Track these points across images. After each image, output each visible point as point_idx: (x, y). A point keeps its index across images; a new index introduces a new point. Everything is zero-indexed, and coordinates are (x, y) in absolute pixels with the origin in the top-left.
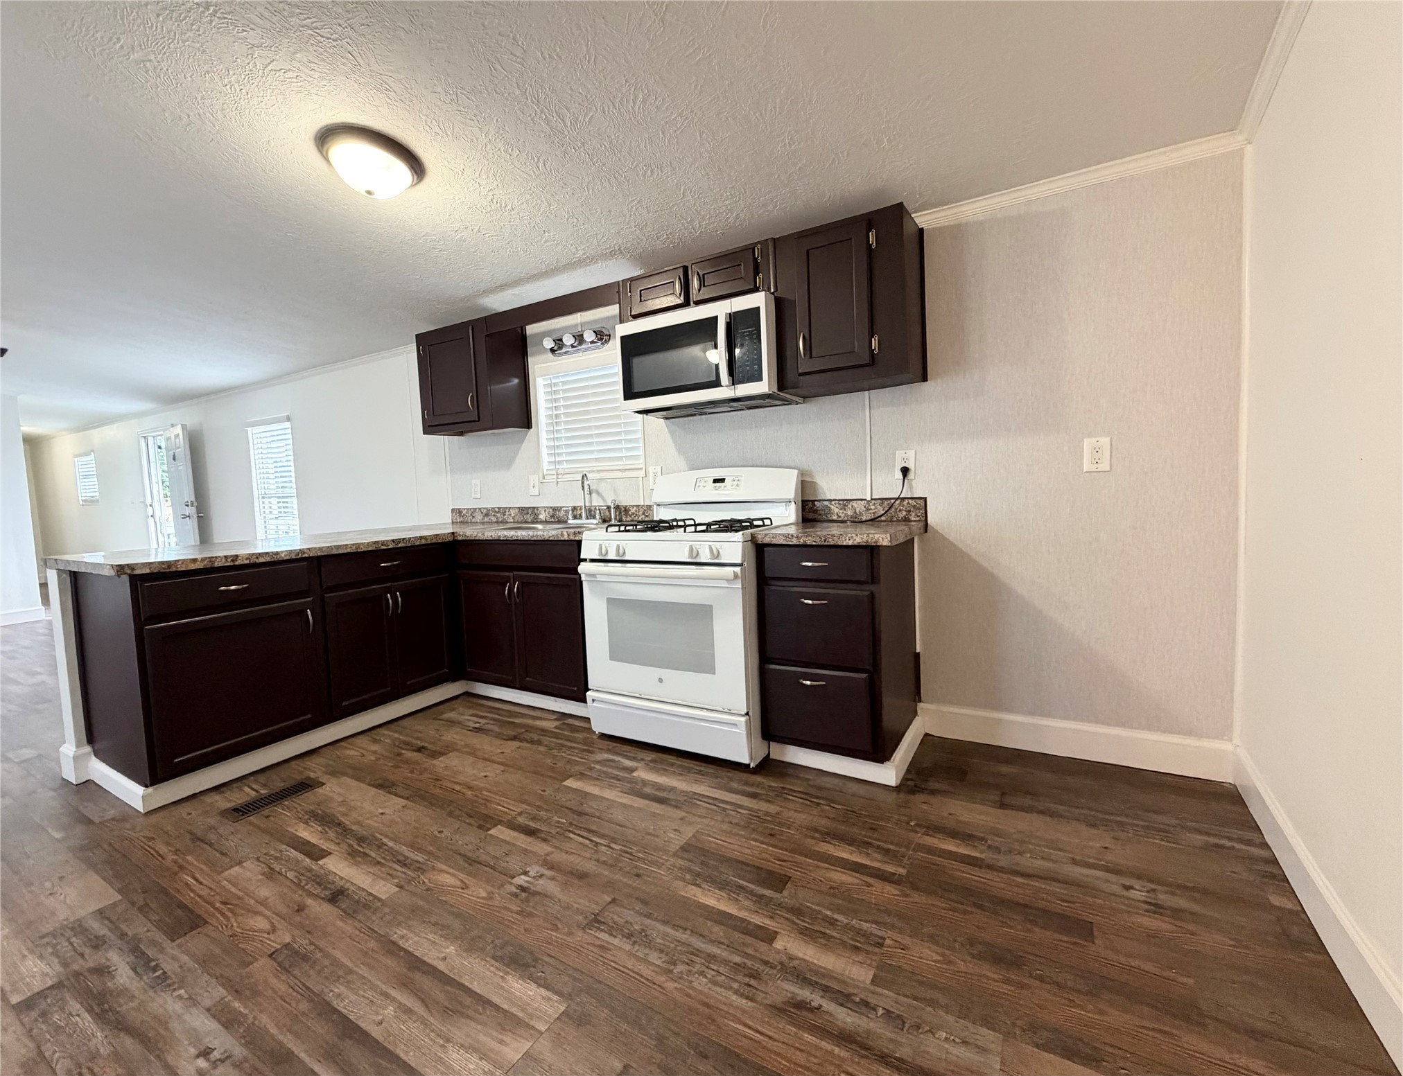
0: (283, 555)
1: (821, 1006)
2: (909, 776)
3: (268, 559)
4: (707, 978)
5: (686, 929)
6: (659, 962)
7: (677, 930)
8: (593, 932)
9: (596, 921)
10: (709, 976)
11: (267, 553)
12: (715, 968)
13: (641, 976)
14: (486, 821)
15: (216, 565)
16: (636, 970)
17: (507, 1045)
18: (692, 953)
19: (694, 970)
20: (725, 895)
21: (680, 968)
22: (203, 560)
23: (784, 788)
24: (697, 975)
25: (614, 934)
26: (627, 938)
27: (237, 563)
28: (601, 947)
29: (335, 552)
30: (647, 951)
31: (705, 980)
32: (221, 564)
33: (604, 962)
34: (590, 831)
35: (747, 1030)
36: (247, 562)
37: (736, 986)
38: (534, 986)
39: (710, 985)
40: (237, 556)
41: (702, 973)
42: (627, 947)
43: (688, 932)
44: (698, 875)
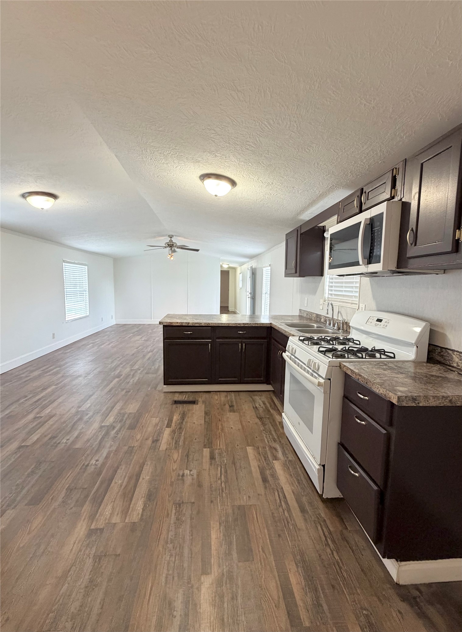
0: (203, 324)
1: (175, 617)
2: (423, 589)
3: (198, 325)
4: (170, 559)
5: (192, 535)
6: (170, 537)
7: (190, 533)
8: (174, 507)
9: (179, 505)
10: (171, 559)
11: (198, 323)
12: (177, 558)
13: (160, 535)
14: (209, 444)
15: (183, 325)
16: (162, 532)
17: (117, 516)
18: (180, 546)
19: (172, 552)
20: (221, 539)
21: (170, 546)
22: (180, 323)
23: (325, 521)
24: (169, 554)
25: (176, 514)
26: (177, 519)
27: (189, 325)
28: (168, 514)
29: (220, 325)
30: (173, 529)
31: (168, 558)
32: (185, 325)
33: (161, 520)
34: (226, 472)
35: (149, 589)
36: (192, 325)
37: (171, 572)
38: (142, 507)
39: (166, 562)
40: (189, 323)
41: (171, 555)
42: (172, 522)
43: (191, 537)
44: (227, 521)
